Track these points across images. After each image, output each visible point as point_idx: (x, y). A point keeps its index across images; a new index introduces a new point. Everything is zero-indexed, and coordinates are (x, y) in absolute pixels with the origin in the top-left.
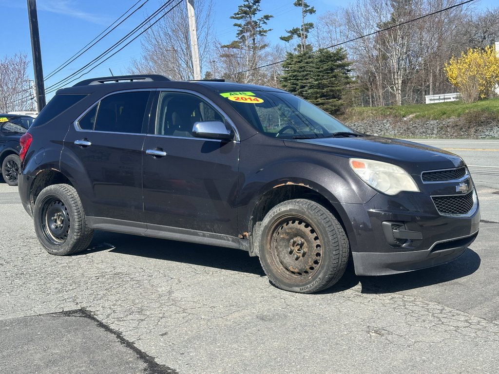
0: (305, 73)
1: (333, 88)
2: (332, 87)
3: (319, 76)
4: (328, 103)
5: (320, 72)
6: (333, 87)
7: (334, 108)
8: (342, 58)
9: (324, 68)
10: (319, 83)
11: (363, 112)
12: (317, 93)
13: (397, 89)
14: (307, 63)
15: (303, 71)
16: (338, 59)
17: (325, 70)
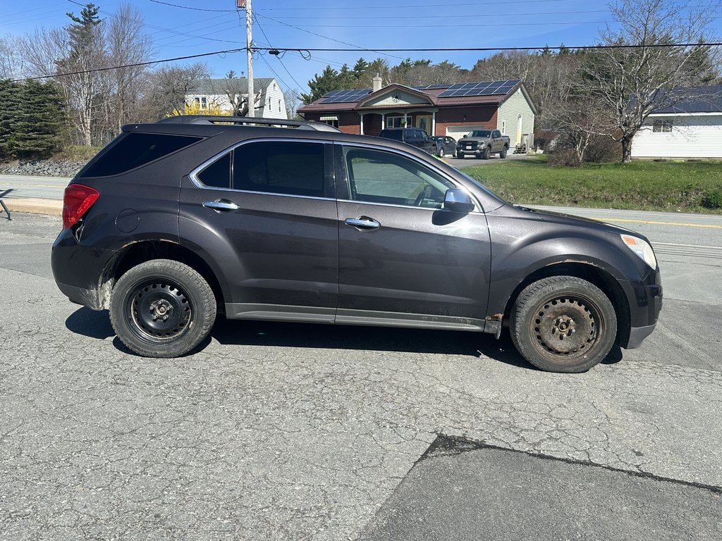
0: (10, 103)
1: (48, 123)
2: (46, 121)
3: (29, 108)
4: (43, 139)
5: (31, 104)
6: (48, 121)
7: (50, 144)
8: (54, 92)
9: (36, 100)
10: (31, 116)
11: (86, 151)
12: (28, 127)
13: (86, 128)
14: (11, 92)
15: (7, 101)
16: (50, 93)
17: (36, 103)
